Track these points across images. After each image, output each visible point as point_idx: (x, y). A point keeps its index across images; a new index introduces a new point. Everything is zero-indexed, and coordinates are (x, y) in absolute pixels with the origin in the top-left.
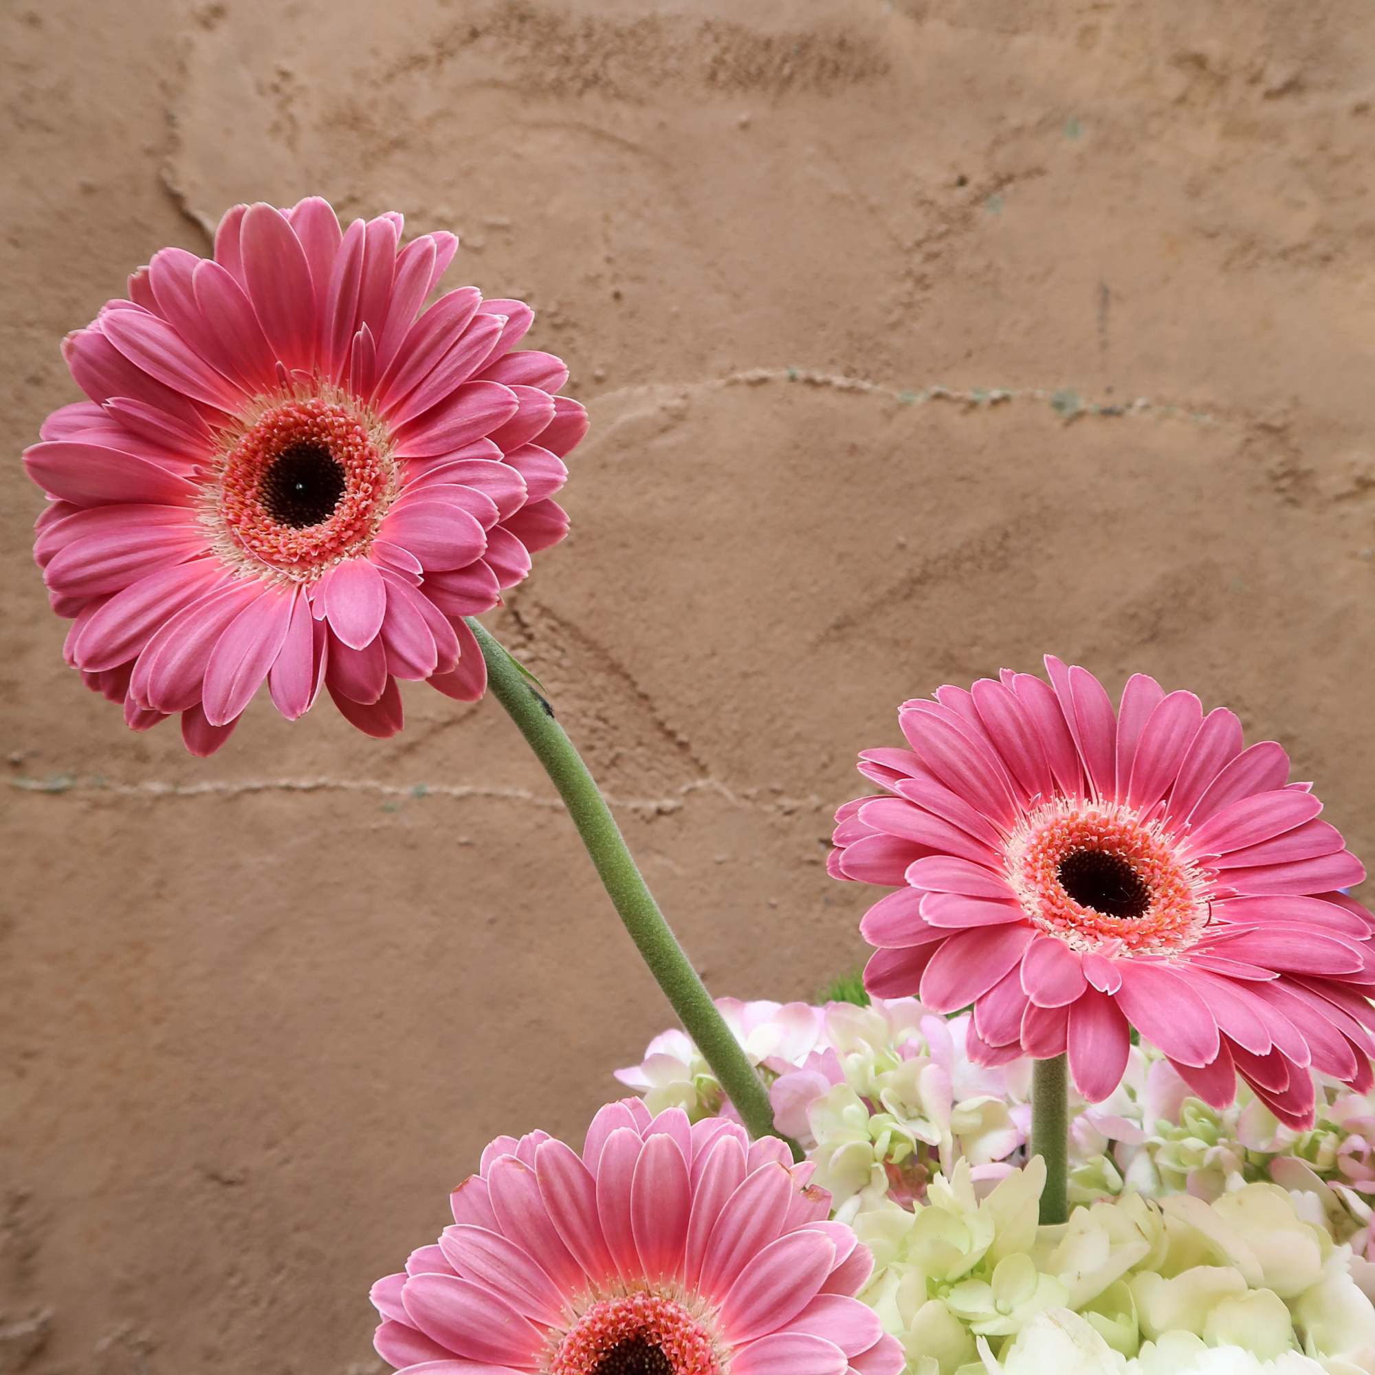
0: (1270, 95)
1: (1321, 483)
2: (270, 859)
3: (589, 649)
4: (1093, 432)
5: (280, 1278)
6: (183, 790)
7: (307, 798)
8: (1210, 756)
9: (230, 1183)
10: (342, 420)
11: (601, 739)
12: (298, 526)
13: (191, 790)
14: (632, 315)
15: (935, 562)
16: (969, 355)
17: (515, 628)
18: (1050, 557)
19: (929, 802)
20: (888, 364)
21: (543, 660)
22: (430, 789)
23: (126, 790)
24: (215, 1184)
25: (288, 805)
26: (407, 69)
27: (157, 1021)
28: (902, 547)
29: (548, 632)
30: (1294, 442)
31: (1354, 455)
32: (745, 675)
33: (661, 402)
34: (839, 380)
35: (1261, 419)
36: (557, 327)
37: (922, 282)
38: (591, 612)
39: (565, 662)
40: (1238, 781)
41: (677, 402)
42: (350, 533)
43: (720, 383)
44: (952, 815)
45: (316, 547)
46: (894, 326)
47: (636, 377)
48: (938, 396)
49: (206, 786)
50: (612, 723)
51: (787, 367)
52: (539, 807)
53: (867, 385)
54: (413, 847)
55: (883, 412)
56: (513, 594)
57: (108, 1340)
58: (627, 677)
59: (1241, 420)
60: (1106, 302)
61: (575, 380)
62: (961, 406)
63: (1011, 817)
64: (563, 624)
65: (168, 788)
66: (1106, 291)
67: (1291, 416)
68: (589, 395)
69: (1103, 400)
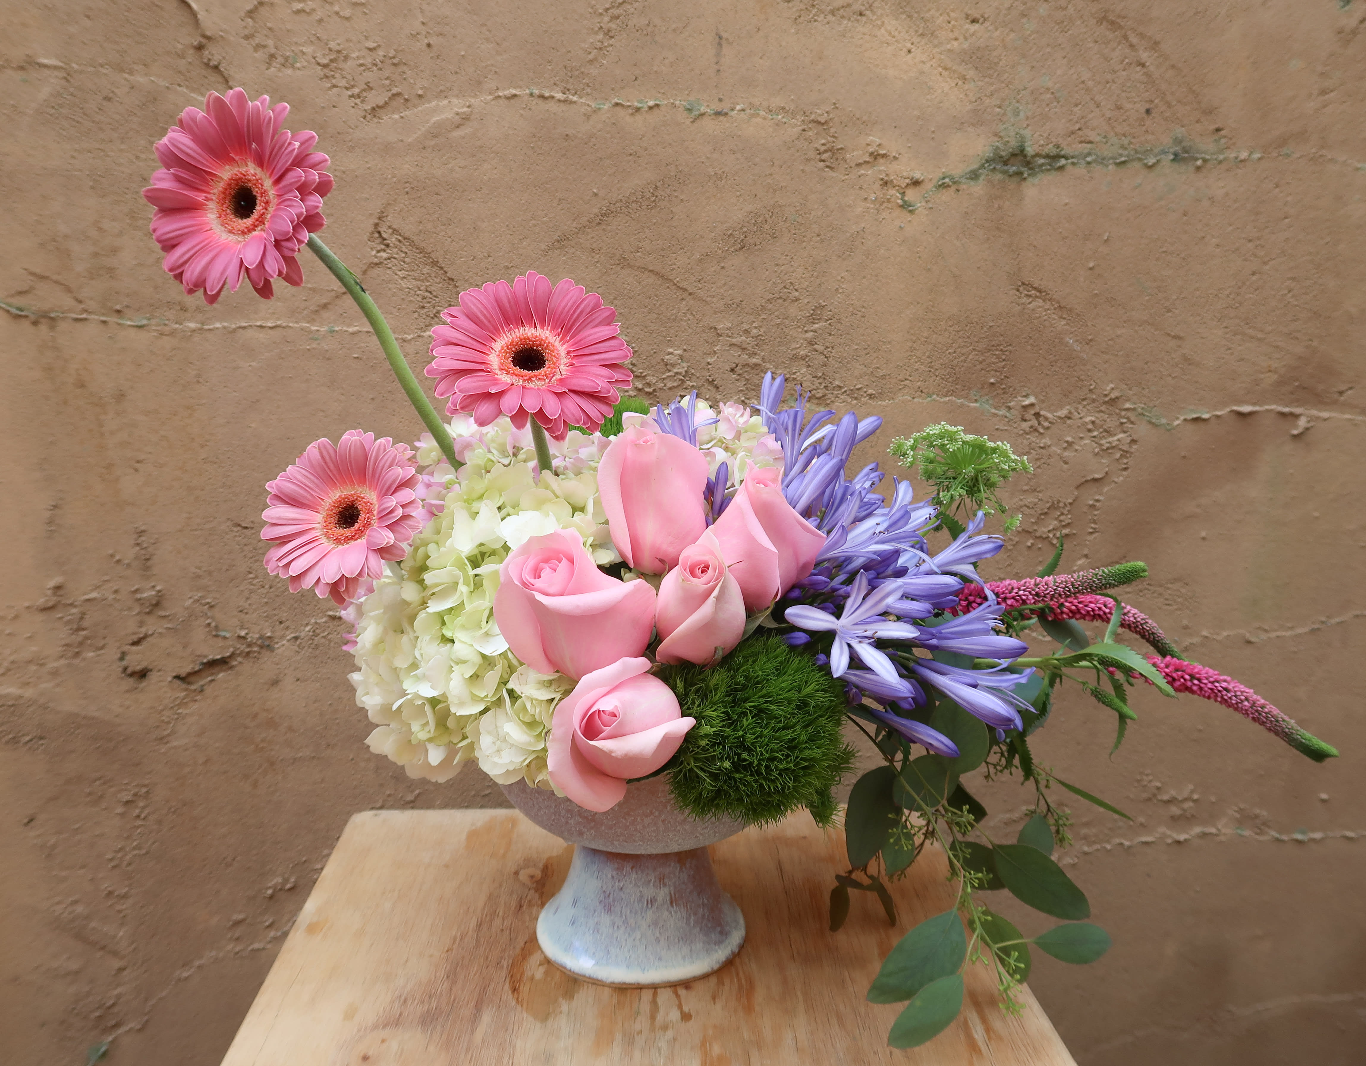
1: (848, 156)
2: (254, 364)
3: (421, 253)
4: (709, 125)
6: (206, 327)
7: (271, 332)
8: (581, 312)
9: (246, 528)
11: (429, 302)
13: (211, 327)
14: (438, 57)
15: (614, 204)
16: (636, 79)
17: (379, 240)
18: (682, 201)
19: (459, 327)
20: (588, 86)
21: (395, 258)
22: (336, 329)
23: (177, 326)
24: (239, 529)
25: (261, 335)
27: (202, 446)
28: (596, 195)
29: (397, 243)
31: (870, 139)
32: (507, 268)
33: (456, 109)
34: (559, 96)
35: (813, 117)
37: (608, 33)
38: (420, 231)
39: (406, 260)
40: (591, 322)
41: (465, 110)
42: (257, 223)
43: (491, 97)
44: (469, 332)
47: (442, 94)
48: (617, 105)
49: (218, 325)
50: (435, 294)
51: (528, 88)
53: (575, 98)
54: (328, 359)
55: (585, 115)
56: (377, 221)
57: (191, 601)
58: (442, 268)
59: (800, 118)
60: (720, 44)
61: (406, 97)
62: (630, 111)
63: (499, 333)
64: (405, 239)
65: (199, 326)
66: (720, 38)
67: (831, 116)
68: (415, 106)
69: (717, 106)
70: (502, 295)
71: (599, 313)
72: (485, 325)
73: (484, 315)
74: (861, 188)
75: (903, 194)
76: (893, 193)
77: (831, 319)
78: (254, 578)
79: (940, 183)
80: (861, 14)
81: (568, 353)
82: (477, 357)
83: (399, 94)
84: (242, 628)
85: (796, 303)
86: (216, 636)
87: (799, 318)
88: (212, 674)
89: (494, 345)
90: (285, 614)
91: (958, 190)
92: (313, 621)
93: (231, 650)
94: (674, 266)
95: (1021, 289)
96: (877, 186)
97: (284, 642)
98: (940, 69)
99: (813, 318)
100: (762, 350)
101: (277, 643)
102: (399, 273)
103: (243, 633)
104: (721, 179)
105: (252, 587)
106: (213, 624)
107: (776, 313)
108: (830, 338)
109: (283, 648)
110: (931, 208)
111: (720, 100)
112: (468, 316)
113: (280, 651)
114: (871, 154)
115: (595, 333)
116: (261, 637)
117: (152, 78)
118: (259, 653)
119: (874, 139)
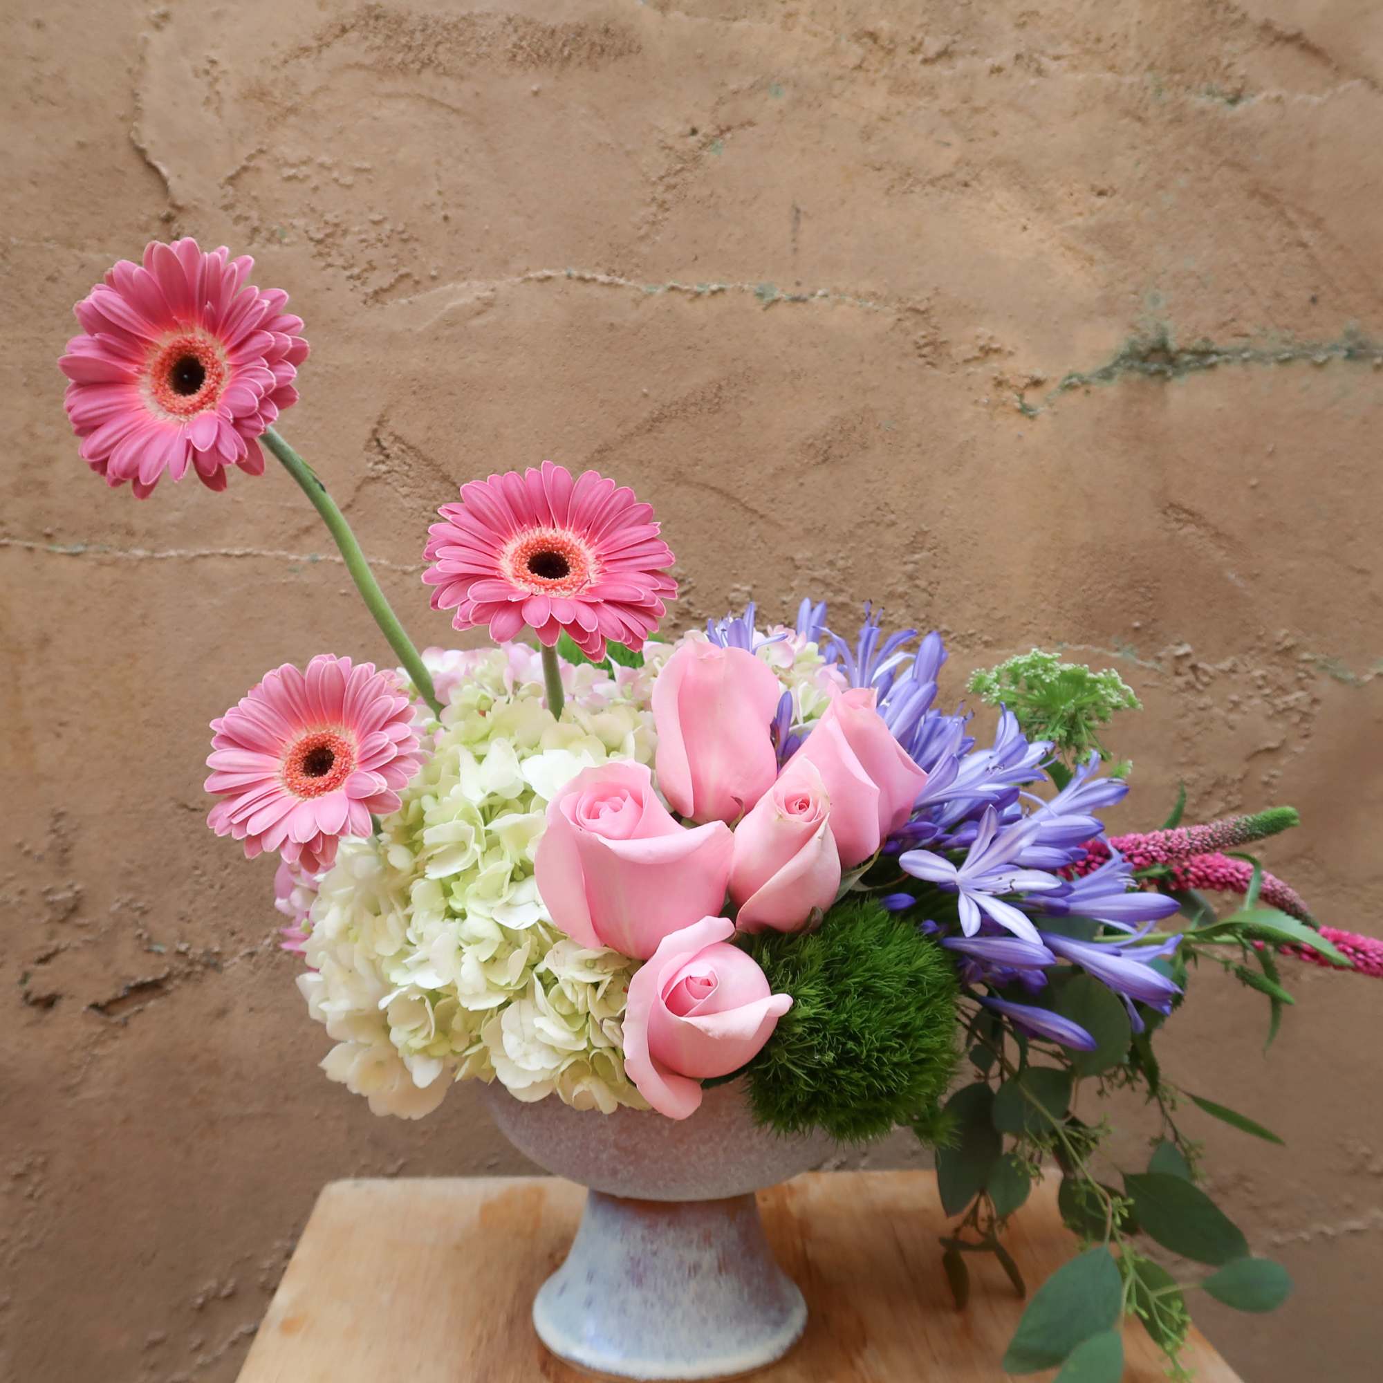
0: (925, 61)
1: (953, 351)
2: (215, 601)
3: (427, 465)
4: (784, 313)
5: (228, 871)
6: (158, 555)
7: (238, 562)
8: (612, 510)
9: (194, 810)
10: (204, 345)
12: (184, 395)
13: (163, 555)
14: (456, 232)
16: (696, 259)
17: (378, 449)
18: (751, 403)
19: (463, 526)
20: (638, 266)
21: (396, 472)
22: (320, 558)
23: (120, 554)
24: (184, 810)
25: (226, 566)
26: (297, 57)
28: (646, 396)
29: (400, 453)
30: (934, 321)
31: (980, 330)
33: (477, 293)
34: (603, 278)
35: (910, 304)
36: (405, 241)
37: (662, 205)
38: (429, 440)
39: (410, 473)
40: (622, 522)
41: (488, 294)
42: (207, 399)
43: (518, 280)
45: (192, 405)
46: (642, 238)
47: (460, 275)
48: (673, 288)
49: (172, 553)
51: (566, 269)
52: (394, 571)
53: (622, 281)
54: (309, 596)
55: (634, 300)
56: (375, 426)
57: (118, 904)
59: (895, 305)
60: (797, 219)
61: (417, 278)
62: (688, 296)
63: (511, 534)
64: (409, 448)
65: (148, 553)
66: (798, 211)
67: (933, 302)
68: (426, 289)
69: (793, 291)
70: (513, 487)
71: (634, 510)
74: (970, 389)
75: (1021, 396)
76: (1009, 395)
77: (935, 548)
78: (201, 876)
79: (1067, 383)
80: (966, 185)
81: (598, 557)
82: (483, 559)
83: (407, 275)
84: (182, 940)
85: (892, 529)
86: (149, 951)
87: (896, 546)
88: (140, 1002)
89: (505, 548)
90: (238, 923)
91: (1088, 392)
92: (274, 931)
93: (167, 969)
94: (741, 483)
95: (1169, 512)
96: (989, 386)
97: (236, 959)
98: (1062, 249)
99: (913, 547)
100: (851, 586)
101: (226, 961)
102: (401, 490)
103: (183, 947)
104: (799, 377)
105: (198, 887)
106: (145, 936)
107: (868, 541)
108: (936, 571)
109: (234, 968)
110: (1056, 414)
111: (798, 284)
112: (472, 513)
113: (229, 972)
114: (982, 348)
115: (631, 534)
116: (207, 953)
118: (203, 974)
119: (984, 331)
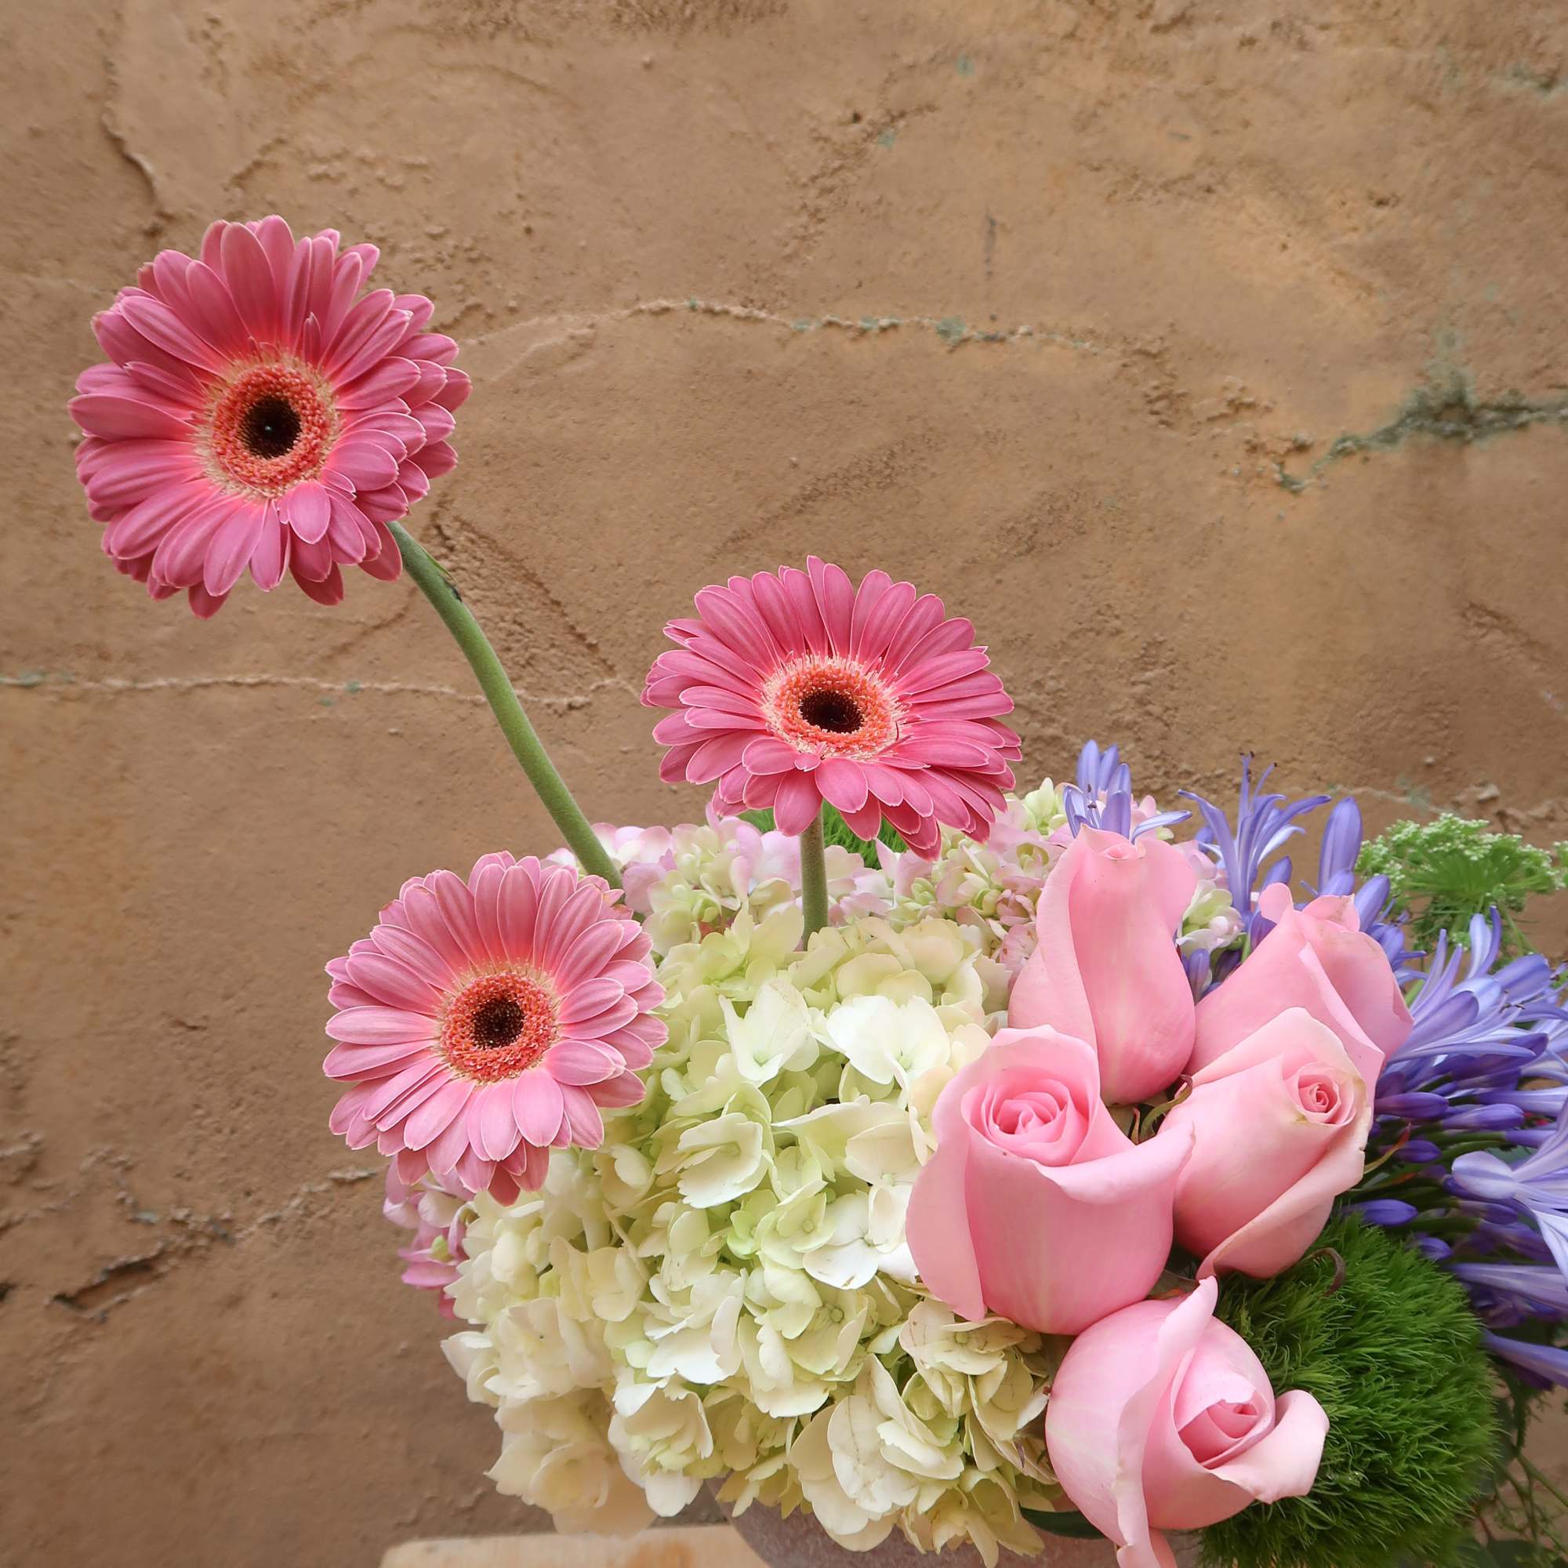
0: (1157, 29)
1: (1194, 406)
2: (219, 747)
3: (506, 560)
4: (977, 357)
5: (241, 1109)
6: (141, 686)
7: (252, 692)
10: (297, 381)
11: (518, 641)
12: (268, 457)
13: (149, 685)
14: (542, 249)
15: (825, 481)
16: (860, 285)
17: (437, 540)
18: (934, 475)
20: (783, 295)
21: (463, 569)
22: (362, 686)
23: (91, 685)
24: (181, 1029)
25: (235, 699)
26: (329, 15)
27: (124, 888)
28: (795, 465)
29: (469, 544)
30: (1169, 367)
31: (1229, 379)
32: (649, 584)
33: (570, 330)
34: (737, 310)
35: (1138, 345)
36: (474, 261)
37: (816, 215)
38: (507, 525)
39: (484, 572)
41: (585, 331)
42: (305, 462)
43: (626, 312)
45: (281, 472)
46: (789, 258)
47: (548, 307)
48: (830, 324)
50: (528, 627)
51: (689, 299)
52: (461, 702)
53: (763, 314)
54: (348, 737)
55: (778, 340)
56: (435, 509)
57: (93, 1159)
58: (540, 585)
59: (1118, 347)
60: (992, 233)
61: (490, 311)
62: (851, 334)
63: (771, 666)
64: (482, 537)
65: (128, 683)
66: (992, 223)
67: (1167, 344)
68: (503, 326)
69: (986, 328)
70: (768, 595)
71: (947, 628)
72: (747, 651)
73: (744, 633)
74: (1216, 456)
75: (1282, 464)
76: (1264, 462)
77: (1172, 663)
78: (203, 1117)
79: (1340, 447)
80: (1209, 190)
81: (902, 699)
82: (741, 705)
83: (477, 307)
84: (180, 1204)
85: (1117, 639)
86: (135, 1221)
87: (1121, 661)
88: (123, 1290)
90: (256, 1179)
91: (1366, 459)
92: (305, 1189)
93: (159, 1245)
94: (921, 580)
95: (1469, 614)
96: (1241, 452)
97: (253, 1228)
98: (1332, 274)
99: (1145, 661)
100: (1064, 715)
101: (240, 1230)
102: (470, 593)
103: (181, 1214)
104: (995, 441)
105: (200, 1132)
106: (129, 1201)
107: (1086, 654)
108: (1173, 693)
109: (250, 1240)
110: (1326, 487)
111: (990, 319)
113: (245, 1245)
114: (1231, 403)
115: (949, 664)
116: (212, 1222)
117: (71, 281)
118: (208, 1249)
119: (1234, 380)
